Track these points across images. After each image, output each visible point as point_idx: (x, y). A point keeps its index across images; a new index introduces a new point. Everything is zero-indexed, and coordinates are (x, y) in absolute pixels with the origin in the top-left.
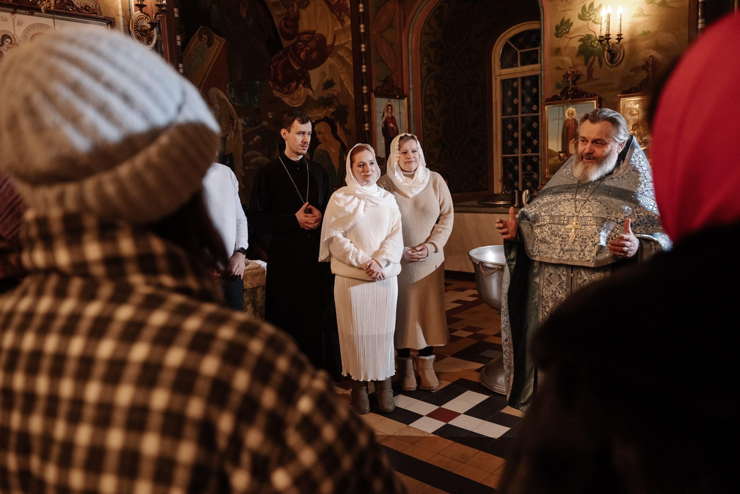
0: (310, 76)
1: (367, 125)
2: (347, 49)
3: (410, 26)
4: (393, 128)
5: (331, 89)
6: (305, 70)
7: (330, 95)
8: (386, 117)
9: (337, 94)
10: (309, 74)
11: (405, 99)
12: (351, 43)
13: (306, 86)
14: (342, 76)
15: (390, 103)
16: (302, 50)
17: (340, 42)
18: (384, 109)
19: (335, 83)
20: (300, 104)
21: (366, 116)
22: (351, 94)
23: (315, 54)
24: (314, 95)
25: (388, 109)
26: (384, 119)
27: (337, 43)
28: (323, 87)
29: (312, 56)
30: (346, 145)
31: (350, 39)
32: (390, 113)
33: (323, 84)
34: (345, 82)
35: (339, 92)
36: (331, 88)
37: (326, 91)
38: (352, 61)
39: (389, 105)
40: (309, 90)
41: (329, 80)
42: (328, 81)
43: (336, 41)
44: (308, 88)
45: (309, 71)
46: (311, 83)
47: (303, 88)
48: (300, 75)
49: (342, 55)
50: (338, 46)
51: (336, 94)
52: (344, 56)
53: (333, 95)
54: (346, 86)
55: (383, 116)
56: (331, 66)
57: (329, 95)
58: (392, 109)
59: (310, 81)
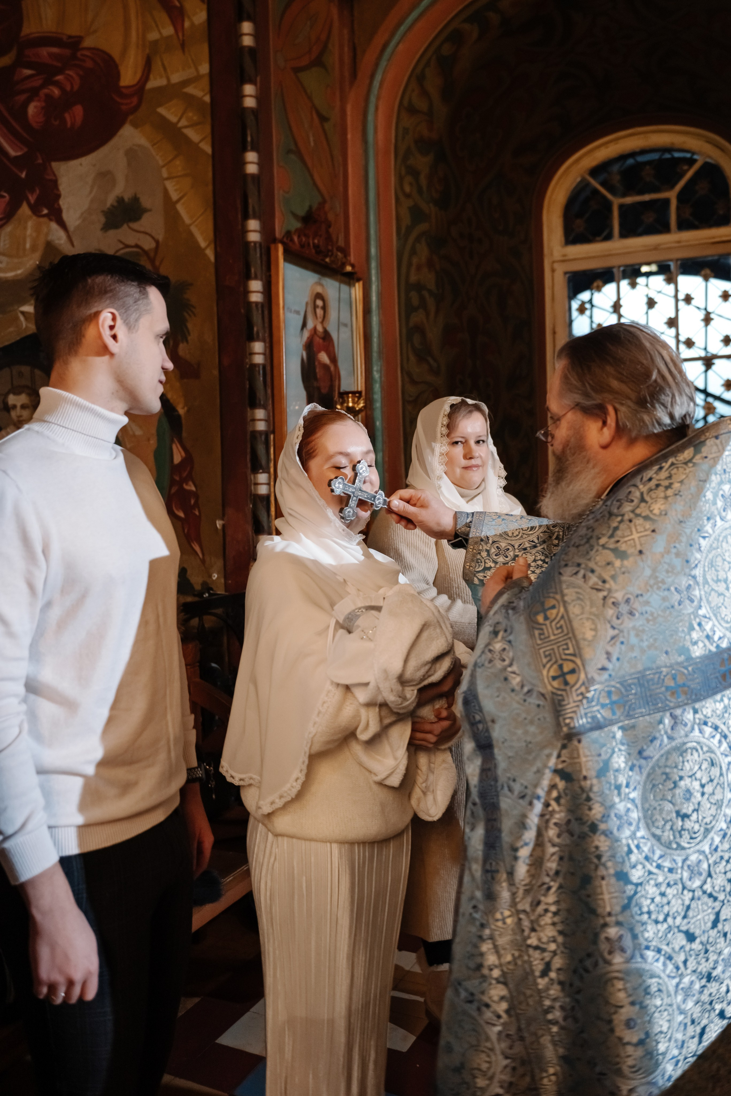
0: (59, 182)
1: (258, 347)
2: (190, 101)
3: (372, 76)
4: (326, 367)
5: (130, 228)
6: (40, 161)
7: (127, 246)
8: (311, 330)
9: (153, 245)
10: (55, 175)
11: (357, 285)
12: (205, 83)
13: (45, 211)
14: (170, 186)
15: (319, 290)
16: (34, 93)
17: (168, 79)
18: (307, 304)
19: (145, 211)
20: (19, 272)
21: (257, 318)
22: (203, 244)
23: (78, 110)
24: (73, 245)
25: (315, 307)
26: (306, 334)
27: (154, 83)
28: (103, 220)
29: (67, 116)
30: (181, 411)
31: (205, 68)
32: (320, 320)
33: (103, 211)
34: (179, 207)
35: (160, 238)
36: (135, 225)
37: (112, 233)
38: (209, 139)
39: (319, 296)
40: (54, 225)
41: (126, 199)
42: (120, 200)
43: (151, 76)
44: (51, 220)
45: (54, 165)
46: (63, 203)
47: (34, 218)
48: (23, 175)
49: (173, 119)
50: (159, 90)
51: (148, 244)
52: (180, 125)
53: (137, 246)
54: (187, 220)
55: (304, 325)
56: (131, 154)
57: (122, 249)
58: (324, 308)
59: (58, 196)
